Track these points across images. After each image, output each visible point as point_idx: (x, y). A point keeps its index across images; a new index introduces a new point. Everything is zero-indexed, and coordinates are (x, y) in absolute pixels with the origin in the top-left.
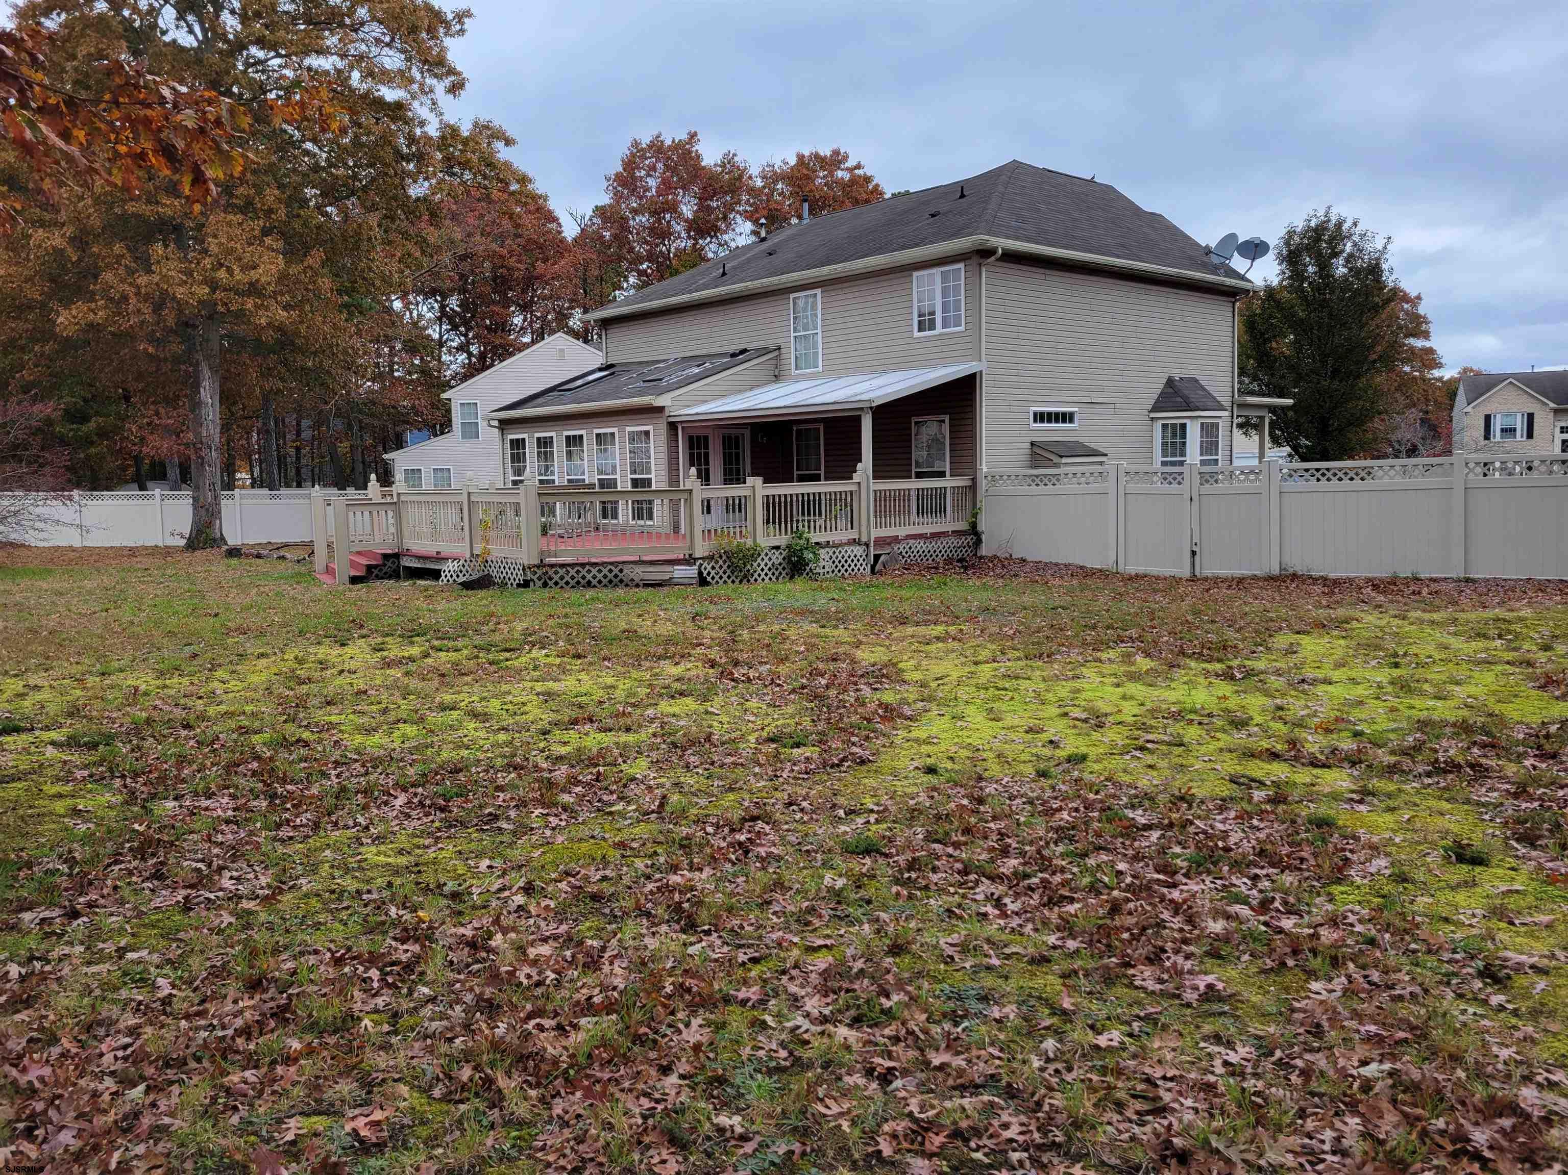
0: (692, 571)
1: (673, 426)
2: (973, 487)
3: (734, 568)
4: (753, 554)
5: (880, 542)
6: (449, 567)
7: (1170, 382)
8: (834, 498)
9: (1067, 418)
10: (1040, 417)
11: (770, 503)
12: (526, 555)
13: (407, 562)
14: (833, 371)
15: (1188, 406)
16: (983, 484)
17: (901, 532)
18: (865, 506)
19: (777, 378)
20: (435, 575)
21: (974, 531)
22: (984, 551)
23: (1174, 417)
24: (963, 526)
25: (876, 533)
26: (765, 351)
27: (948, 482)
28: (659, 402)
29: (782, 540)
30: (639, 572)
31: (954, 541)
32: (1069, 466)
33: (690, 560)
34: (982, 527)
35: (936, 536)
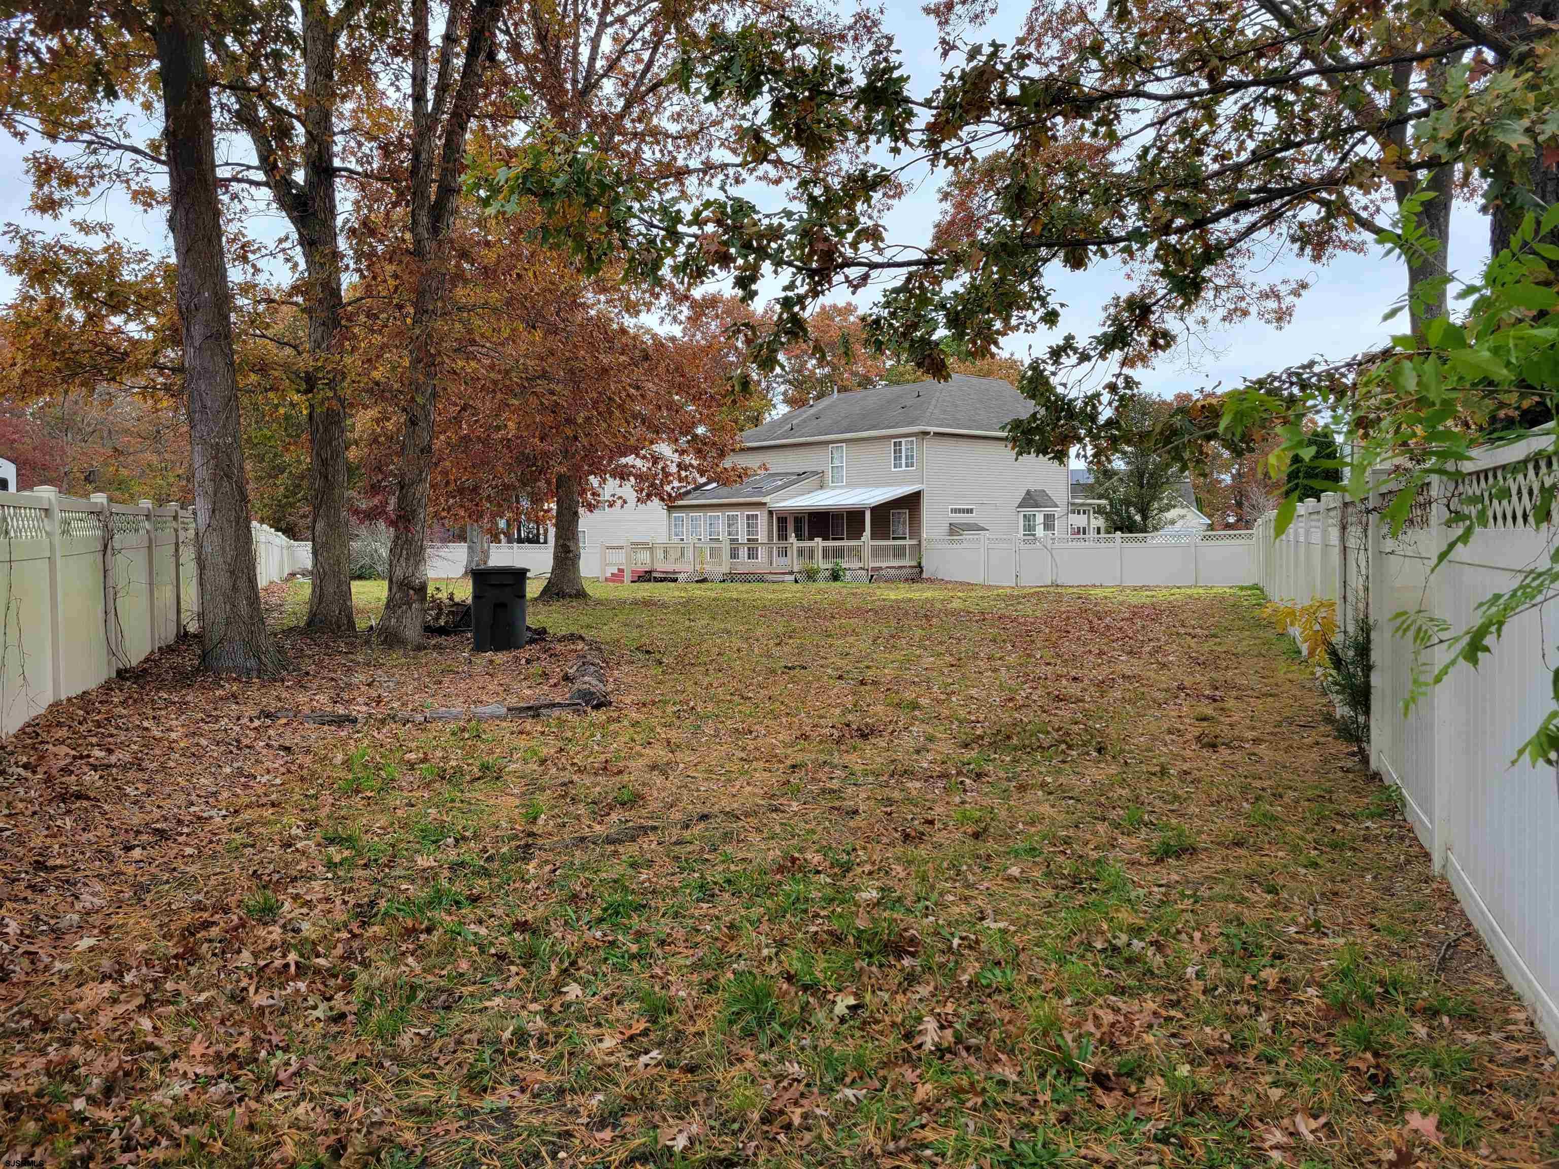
0: (792, 578)
1: (771, 513)
2: (919, 545)
3: (809, 577)
4: (817, 572)
5: (873, 569)
6: (680, 577)
7: (1028, 492)
8: (851, 549)
9: (970, 511)
10: (955, 511)
11: (825, 550)
12: (725, 569)
13: (654, 575)
14: (851, 485)
15: (1037, 506)
16: (924, 543)
17: (884, 565)
18: (867, 553)
19: (822, 487)
20: (675, 580)
21: (920, 566)
22: (924, 576)
23: (1029, 511)
24: (914, 563)
25: (872, 565)
26: (815, 473)
27: (907, 542)
28: (764, 500)
29: (830, 566)
30: (770, 577)
31: (909, 571)
32: (968, 535)
33: (791, 573)
34: (923, 564)
35: (901, 567)
